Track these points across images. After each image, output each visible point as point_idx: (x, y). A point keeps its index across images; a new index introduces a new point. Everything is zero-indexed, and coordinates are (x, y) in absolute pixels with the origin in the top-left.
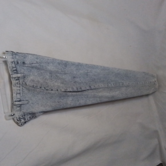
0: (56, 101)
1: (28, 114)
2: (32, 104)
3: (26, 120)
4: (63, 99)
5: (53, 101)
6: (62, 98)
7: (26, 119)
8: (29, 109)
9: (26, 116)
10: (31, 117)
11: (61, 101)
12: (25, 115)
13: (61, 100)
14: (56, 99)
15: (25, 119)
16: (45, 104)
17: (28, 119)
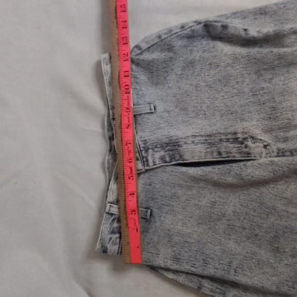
0: (246, 90)
1: (156, 147)
2: (166, 114)
3: (148, 165)
4: (271, 79)
5: (235, 91)
6: (268, 76)
7: (151, 163)
8: (158, 129)
9: (150, 151)
10: (168, 159)
11: (263, 88)
12: (147, 150)
13: (264, 85)
14: (243, 82)
15: (147, 161)
16: (208, 106)
17: (157, 161)
